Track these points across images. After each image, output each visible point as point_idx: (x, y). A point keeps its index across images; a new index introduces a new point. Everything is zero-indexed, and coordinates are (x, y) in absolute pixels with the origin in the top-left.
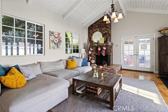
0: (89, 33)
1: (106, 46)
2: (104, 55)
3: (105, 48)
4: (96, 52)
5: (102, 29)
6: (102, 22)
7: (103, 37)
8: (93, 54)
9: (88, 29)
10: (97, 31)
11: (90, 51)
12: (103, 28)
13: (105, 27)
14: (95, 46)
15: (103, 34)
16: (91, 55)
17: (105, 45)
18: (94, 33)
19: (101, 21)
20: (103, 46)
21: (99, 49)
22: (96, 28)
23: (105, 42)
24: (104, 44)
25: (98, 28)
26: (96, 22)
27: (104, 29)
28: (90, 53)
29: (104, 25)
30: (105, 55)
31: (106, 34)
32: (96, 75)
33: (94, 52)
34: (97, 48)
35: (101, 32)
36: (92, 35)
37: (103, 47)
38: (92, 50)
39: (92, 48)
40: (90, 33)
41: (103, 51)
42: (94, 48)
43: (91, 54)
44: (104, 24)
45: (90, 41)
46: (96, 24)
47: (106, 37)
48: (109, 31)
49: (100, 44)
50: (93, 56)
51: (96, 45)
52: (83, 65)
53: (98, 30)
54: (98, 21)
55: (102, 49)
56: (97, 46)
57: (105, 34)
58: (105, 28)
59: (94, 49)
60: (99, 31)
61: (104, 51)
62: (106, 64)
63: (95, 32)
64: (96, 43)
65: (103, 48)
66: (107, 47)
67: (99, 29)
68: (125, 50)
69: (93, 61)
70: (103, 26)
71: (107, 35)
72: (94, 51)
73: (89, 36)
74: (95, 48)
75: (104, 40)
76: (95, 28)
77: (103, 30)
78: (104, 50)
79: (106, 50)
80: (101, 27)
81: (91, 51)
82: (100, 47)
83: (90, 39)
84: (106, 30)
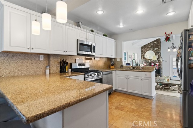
0: (142, 51)
1: (158, 62)
3: (158, 64)
5: (155, 49)
7: (156, 55)
9: (141, 48)
10: (150, 50)
13: (157, 48)
14: (148, 62)
15: (155, 53)
17: (158, 61)
18: (147, 51)
19: (154, 43)
20: (156, 62)
21: (153, 64)
22: (149, 47)
23: (157, 59)
25: (151, 48)
26: (149, 44)
30: (158, 69)
31: (158, 53)
34: (150, 63)
36: (145, 53)
39: (146, 63)
40: (143, 51)
41: (156, 65)
45: (143, 57)
47: (158, 55)
49: (154, 60)
51: (150, 61)
54: (151, 42)
57: (157, 53)
59: (148, 64)
60: (152, 50)
61: (157, 66)
62: (159, 76)
63: (148, 50)
64: (149, 59)
68: (173, 65)
70: (155, 47)
72: (148, 66)
73: (142, 54)
75: (157, 57)
76: (148, 48)
78: (157, 65)
79: (158, 66)
80: (153, 48)
82: (153, 62)
83: (143, 56)
84: (158, 50)
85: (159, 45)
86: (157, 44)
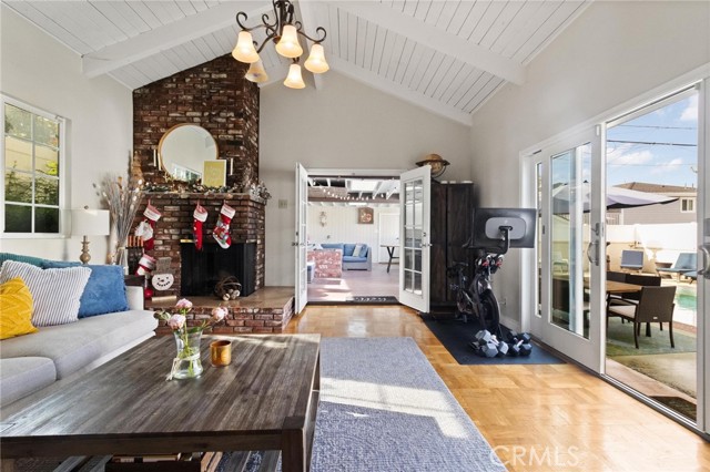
0: (138, 125)
1: (234, 203)
2: (226, 246)
3: (230, 213)
4: (184, 231)
5: (218, 115)
6: (215, 80)
7: (221, 155)
8: (165, 243)
9: (134, 99)
10: (190, 121)
11: (143, 224)
12: (222, 114)
13: (229, 110)
14: (173, 200)
15: (219, 143)
16: (149, 246)
17: (230, 196)
18: (169, 126)
19: (213, 76)
20: (221, 201)
21: (201, 216)
22: (184, 103)
23: (230, 181)
24: (226, 191)
25: (195, 105)
26: (181, 76)
27: (228, 118)
28: (144, 232)
29: (225, 99)
30: (233, 245)
31: (236, 143)
32: (186, 365)
33: (171, 231)
34: (188, 208)
35: (209, 130)
36: (157, 139)
37: (220, 207)
38: (156, 217)
39: (161, 208)
40: (148, 125)
41: (220, 224)
42: (171, 208)
43: (154, 238)
44: (229, 97)
45: (145, 168)
46: (181, 86)
47: (236, 160)
48: (249, 133)
49: (206, 189)
50: (165, 253)
51: (184, 194)
52: (92, 310)
53: (196, 120)
54: (196, 70)
55: (214, 216)
56: (188, 199)
57: (229, 142)
58: (232, 114)
59: (172, 214)
60: (201, 124)
61: (227, 227)
63: (176, 123)
64: (184, 184)
65: (223, 212)
66: (239, 209)
67: (198, 114)
69: (163, 276)
70: (219, 102)
71: (241, 153)
72: (171, 225)
73: (137, 141)
74: (177, 208)
75: (228, 172)
76: (177, 103)
77: (219, 120)
78: (225, 219)
79: (233, 222)
80: (210, 108)
81: (149, 221)
82: (206, 203)
83: (145, 156)
84: (237, 127)
85: (241, 97)
86: (228, 87)
